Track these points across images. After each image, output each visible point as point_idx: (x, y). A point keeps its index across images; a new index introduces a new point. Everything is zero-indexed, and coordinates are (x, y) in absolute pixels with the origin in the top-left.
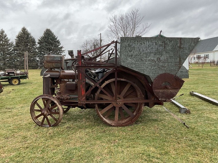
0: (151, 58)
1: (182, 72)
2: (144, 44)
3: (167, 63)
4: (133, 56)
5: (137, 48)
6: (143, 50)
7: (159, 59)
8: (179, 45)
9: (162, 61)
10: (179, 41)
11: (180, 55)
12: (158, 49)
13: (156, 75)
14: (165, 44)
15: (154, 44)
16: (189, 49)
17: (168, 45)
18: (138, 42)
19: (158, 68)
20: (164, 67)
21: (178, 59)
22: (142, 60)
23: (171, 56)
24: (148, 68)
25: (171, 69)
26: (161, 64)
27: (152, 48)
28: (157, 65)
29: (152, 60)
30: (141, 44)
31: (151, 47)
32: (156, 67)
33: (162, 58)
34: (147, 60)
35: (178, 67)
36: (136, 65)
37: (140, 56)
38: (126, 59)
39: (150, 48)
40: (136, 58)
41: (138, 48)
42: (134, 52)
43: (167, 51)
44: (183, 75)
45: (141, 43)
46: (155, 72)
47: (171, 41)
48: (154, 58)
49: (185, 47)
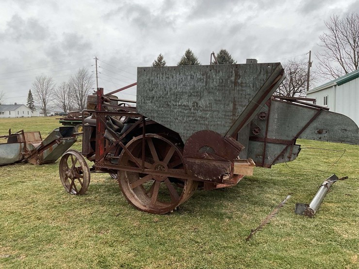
0: (182, 102)
1: (346, 130)
2: (173, 77)
3: (210, 113)
4: (155, 98)
5: (160, 84)
6: (171, 89)
7: (196, 105)
8: (233, 79)
9: (201, 109)
10: (234, 72)
11: (234, 98)
12: (194, 86)
13: (190, 133)
14: (207, 77)
15: (189, 77)
16: (253, 87)
17: (213, 80)
18: (163, 74)
19: (194, 121)
20: (204, 119)
21: (231, 105)
22: (168, 105)
23: (218, 99)
24: (178, 119)
25: (218, 124)
26: (200, 113)
27: (186, 85)
28: (193, 115)
29: (184, 106)
30: (168, 78)
31: (183, 83)
32: (191, 119)
33: (202, 103)
34: (176, 105)
35: (230, 119)
36: (159, 114)
37: (166, 98)
38: (144, 103)
39: (181, 85)
40: (160, 101)
41: (163, 84)
42: (156, 92)
43: (211, 90)
44: (347, 137)
45: (167, 76)
46: (190, 126)
47: (219, 72)
48: (188, 102)
49: (246, 83)
